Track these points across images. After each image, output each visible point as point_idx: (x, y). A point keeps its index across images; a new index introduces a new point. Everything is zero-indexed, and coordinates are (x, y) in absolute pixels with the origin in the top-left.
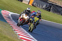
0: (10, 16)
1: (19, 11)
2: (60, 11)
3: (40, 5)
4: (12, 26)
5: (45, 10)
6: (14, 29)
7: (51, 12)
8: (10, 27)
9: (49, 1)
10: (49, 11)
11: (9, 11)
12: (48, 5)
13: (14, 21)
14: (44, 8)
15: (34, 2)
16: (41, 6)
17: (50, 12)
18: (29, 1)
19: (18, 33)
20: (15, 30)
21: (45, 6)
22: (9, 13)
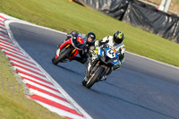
0: (7, 27)
1: (33, 15)
2: (152, 20)
4: (10, 59)
5: (108, 14)
8: (4, 62)
10: (121, 19)
11: (6, 13)
12: (118, 1)
13: (16, 44)
14: (105, 10)
16: (97, 4)
17: (124, 22)
19: (26, 81)
20: (18, 71)
21: (109, 4)
22: (6, 19)
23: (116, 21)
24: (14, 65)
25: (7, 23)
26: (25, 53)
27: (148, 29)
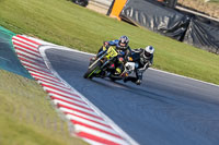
0: (43, 55)
1: (74, 39)
3: (150, 17)
4: (48, 92)
6: (56, 101)
7: (187, 45)
8: (42, 96)
9: (180, 5)
10: (181, 40)
11: (40, 38)
12: (177, 17)
13: (56, 74)
14: (162, 30)
15: (129, 8)
16: (152, 23)
17: (185, 42)
18: (110, 4)
19: (69, 117)
20: (59, 106)
21: (167, 20)
22: (41, 45)
23: (176, 42)
24: (54, 98)
25: (42, 49)
26: (66, 85)
27: (215, 50)
